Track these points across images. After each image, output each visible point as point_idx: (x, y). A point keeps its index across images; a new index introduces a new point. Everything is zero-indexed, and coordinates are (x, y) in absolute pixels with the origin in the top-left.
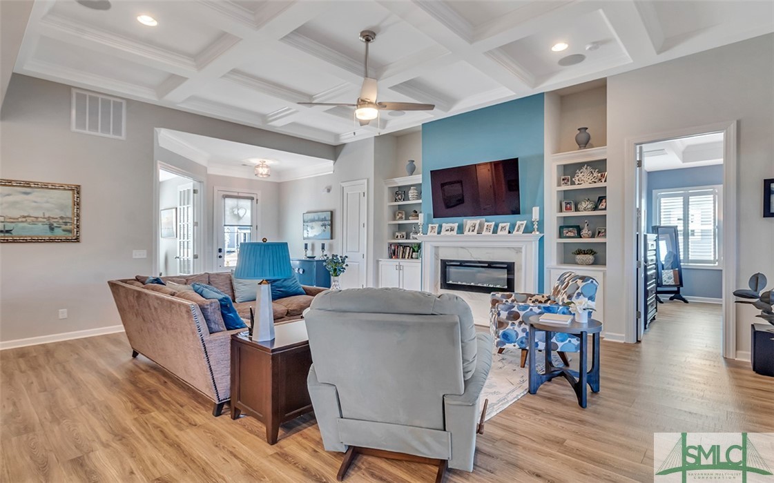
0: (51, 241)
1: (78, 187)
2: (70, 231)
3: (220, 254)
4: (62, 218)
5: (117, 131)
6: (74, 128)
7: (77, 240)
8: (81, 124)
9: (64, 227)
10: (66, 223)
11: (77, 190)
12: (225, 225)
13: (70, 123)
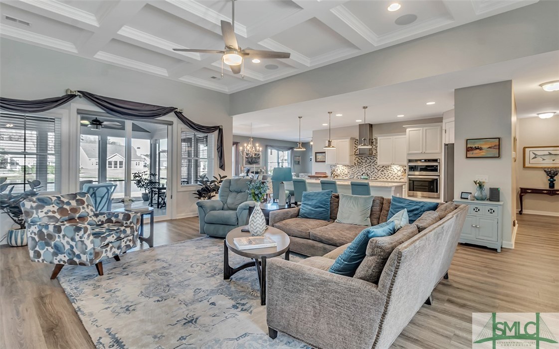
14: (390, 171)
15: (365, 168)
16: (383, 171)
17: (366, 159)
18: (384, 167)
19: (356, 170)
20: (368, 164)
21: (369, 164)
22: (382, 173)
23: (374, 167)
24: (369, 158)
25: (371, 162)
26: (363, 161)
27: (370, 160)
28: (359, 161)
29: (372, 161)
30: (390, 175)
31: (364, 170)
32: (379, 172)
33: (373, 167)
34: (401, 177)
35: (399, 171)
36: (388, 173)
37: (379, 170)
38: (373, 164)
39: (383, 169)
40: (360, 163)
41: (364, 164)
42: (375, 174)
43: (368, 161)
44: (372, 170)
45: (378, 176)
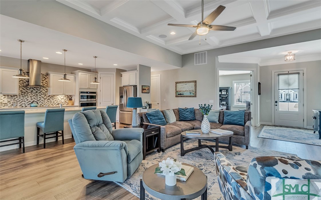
0: (190, 97)
1: (195, 81)
2: (194, 94)
3: (276, 104)
4: (192, 90)
5: (205, 62)
6: (195, 65)
7: (195, 96)
8: (196, 63)
9: (193, 93)
10: (193, 92)
11: (195, 82)
12: (279, 89)
13: (194, 64)
14: (56, 99)
15: (31, 97)
16: (49, 99)
17: (32, 89)
18: (50, 97)
19: (20, 99)
20: (34, 94)
21: (36, 94)
22: (49, 101)
23: (41, 97)
24: (35, 89)
25: (37, 92)
26: (28, 91)
27: (37, 90)
28: (24, 91)
29: (39, 91)
30: (55, 102)
31: (29, 99)
32: (46, 100)
33: (39, 96)
34: (64, 103)
35: (63, 99)
36: (54, 101)
37: (45, 99)
38: (40, 94)
39: (49, 98)
40: (25, 93)
41: (30, 94)
42: (42, 102)
43: (34, 91)
44: (39, 99)
45: (44, 103)
